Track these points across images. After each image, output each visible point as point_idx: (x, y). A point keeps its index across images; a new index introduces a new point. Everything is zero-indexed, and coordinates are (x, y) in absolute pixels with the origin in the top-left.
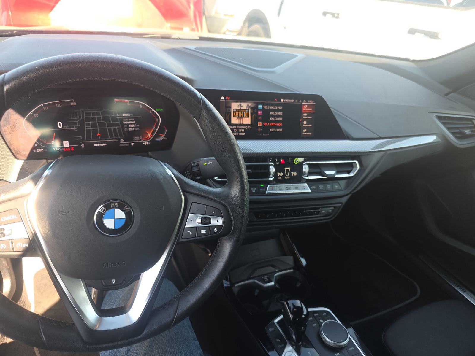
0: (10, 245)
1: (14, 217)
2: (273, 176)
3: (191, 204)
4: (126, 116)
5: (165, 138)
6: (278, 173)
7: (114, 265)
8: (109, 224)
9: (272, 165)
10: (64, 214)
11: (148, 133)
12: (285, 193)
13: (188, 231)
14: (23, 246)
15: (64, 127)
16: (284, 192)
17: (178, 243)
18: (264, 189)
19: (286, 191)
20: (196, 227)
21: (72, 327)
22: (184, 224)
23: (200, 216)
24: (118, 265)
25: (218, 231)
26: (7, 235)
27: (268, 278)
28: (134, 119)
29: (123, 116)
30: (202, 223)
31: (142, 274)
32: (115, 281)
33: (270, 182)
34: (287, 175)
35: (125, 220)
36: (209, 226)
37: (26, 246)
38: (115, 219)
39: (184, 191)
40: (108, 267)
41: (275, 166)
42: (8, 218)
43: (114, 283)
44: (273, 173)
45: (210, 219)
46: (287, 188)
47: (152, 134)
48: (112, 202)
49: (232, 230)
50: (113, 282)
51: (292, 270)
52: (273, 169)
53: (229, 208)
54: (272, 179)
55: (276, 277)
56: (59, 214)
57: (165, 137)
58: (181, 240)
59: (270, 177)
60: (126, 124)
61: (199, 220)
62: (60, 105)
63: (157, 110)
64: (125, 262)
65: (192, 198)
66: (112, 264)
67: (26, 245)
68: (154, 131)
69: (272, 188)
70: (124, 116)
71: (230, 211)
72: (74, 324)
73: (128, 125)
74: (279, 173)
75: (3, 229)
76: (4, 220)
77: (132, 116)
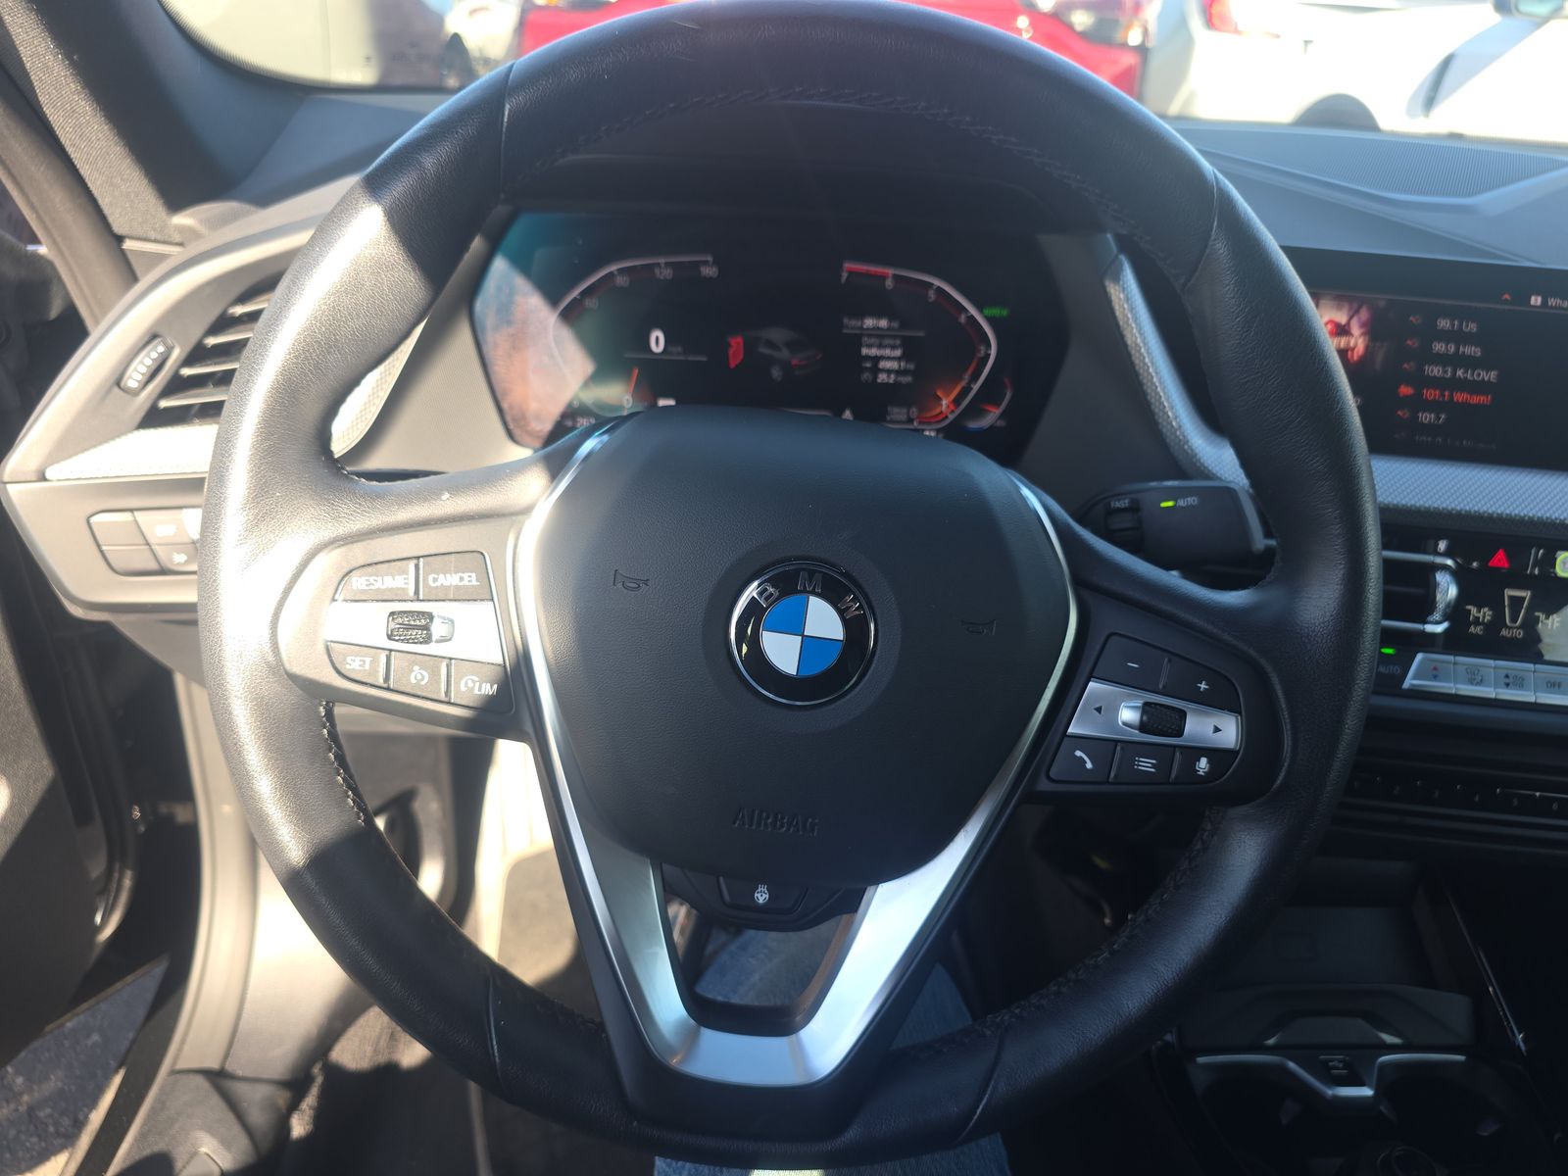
0: (440, 678)
1: (470, 579)
2: (1446, 617)
3: (1102, 639)
4: (873, 329)
5: (1001, 423)
6: (1468, 607)
7: (774, 824)
8: (782, 651)
9: (1445, 567)
10: (633, 589)
11: (940, 399)
12: (1496, 700)
13: (1078, 753)
14: (480, 690)
15: (670, 349)
16: (1493, 696)
17: (1032, 797)
18: (1397, 670)
19: (1500, 690)
20: (1116, 741)
21: (596, 1031)
22: (1066, 720)
23: (1137, 697)
24: (788, 829)
25: (1212, 774)
26: (438, 638)
27: (1347, 1065)
28: (898, 342)
29: (862, 328)
30: (1143, 727)
31: (870, 890)
32: (767, 896)
33: (1428, 642)
34: (1514, 619)
35: (839, 648)
36: (1174, 747)
37: (491, 693)
38: (803, 636)
39: (1079, 583)
40: (754, 827)
41: (1459, 575)
42: (452, 580)
43: (761, 901)
44: (1448, 605)
45: (1183, 715)
46: (1507, 676)
47: (957, 402)
48: (804, 569)
49: (1278, 782)
50: (762, 896)
51: (1460, 1058)
52: (1448, 590)
53: (1275, 680)
54: (1439, 629)
55: (1383, 1066)
56: (614, 584)
57: (1002, 416)
58: (1044, 785)
59: (1430, 618)
60: (868, 358)
61: (1128, 715)
62: (667, 273)
63: (988, 312)
64: (817, 821)
65: (1111, 619)
66: (770, 821)
67: (489, 689)
68: (966, 391)
69: (1435, 669)
70: (868, 329)
71: (1280, 693)
72: (601, 1027)
73: (877, 359)
74: (1473, 610)
75: (430, 616)
76: (438, 584)
77: (894, 329)
